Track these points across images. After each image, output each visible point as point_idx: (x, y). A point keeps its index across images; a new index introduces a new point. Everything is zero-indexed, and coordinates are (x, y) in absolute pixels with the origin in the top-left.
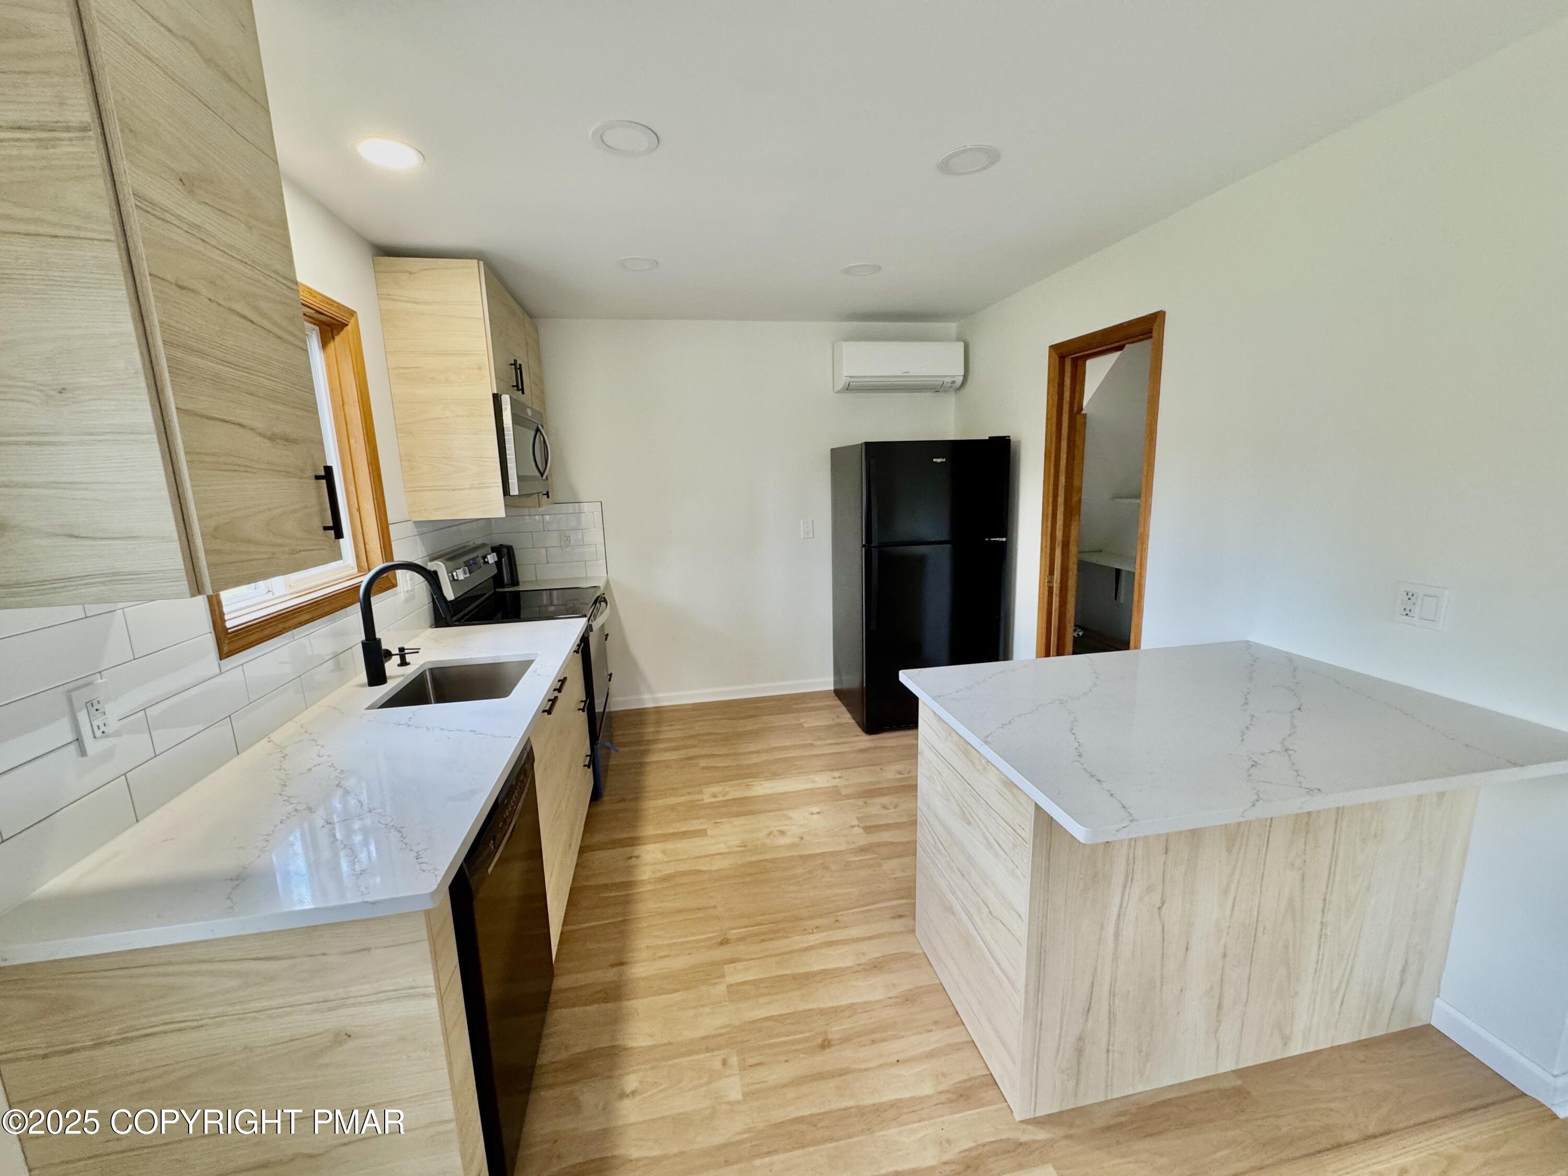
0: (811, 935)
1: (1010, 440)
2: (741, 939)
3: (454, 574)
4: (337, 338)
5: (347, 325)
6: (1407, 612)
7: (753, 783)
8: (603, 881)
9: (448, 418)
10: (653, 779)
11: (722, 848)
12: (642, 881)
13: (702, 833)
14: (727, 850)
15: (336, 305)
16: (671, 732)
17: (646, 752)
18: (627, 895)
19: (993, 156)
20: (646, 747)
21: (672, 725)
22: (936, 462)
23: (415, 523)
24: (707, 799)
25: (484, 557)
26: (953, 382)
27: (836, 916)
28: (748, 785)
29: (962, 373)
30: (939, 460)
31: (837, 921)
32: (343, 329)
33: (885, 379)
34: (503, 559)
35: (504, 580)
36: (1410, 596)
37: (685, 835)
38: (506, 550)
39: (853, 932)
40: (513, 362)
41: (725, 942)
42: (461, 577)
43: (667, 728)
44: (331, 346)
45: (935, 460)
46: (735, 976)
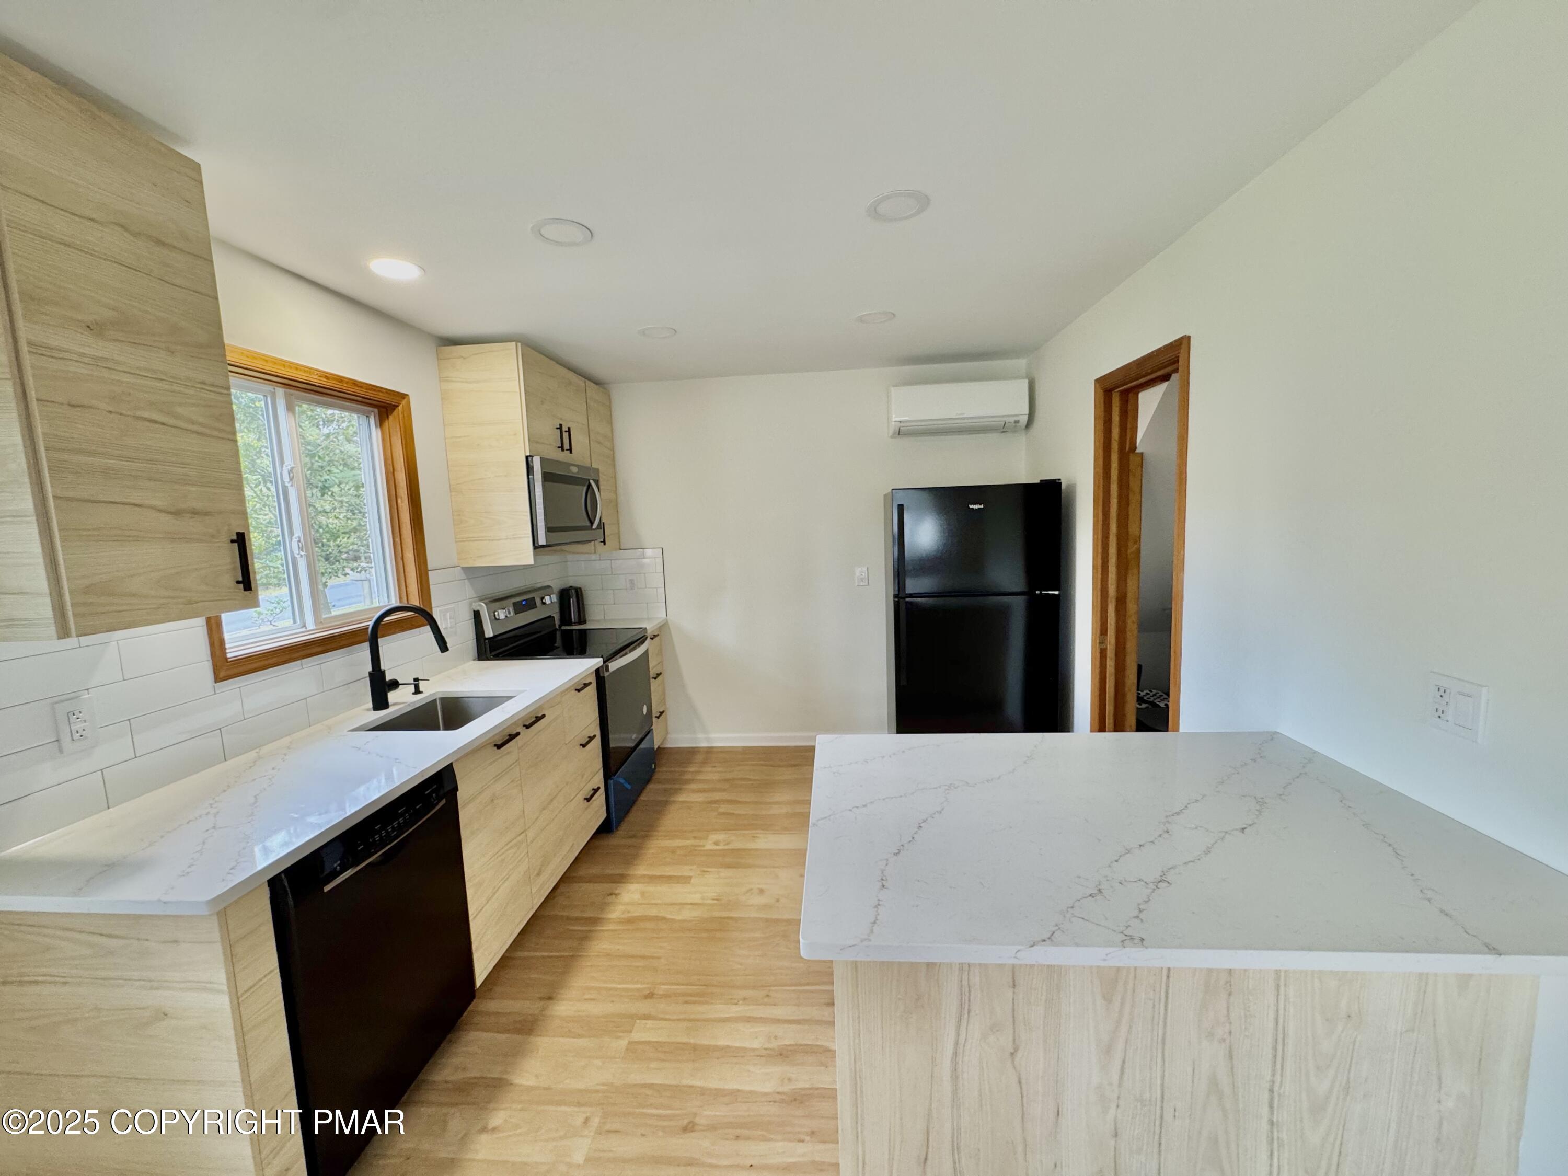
0: (734, 1006)
1: (1061, 483)
2: (666, 996)
3: (496, 613)
4: (391, 417)
5: (398, 406)
6: (1440, 713)
7: (758, 835)
8: (576, 913)
9: (490, 478)
10: (672, 819)
11: (696, 898)
12: (610, 919)
13: (686, 880)
14: (700, 902)
15: (384, 391)
16: (711, 774)
17: (677, 791)
18: (590, 931)
19: (923, 201)
20: (677, 786)
21: (715, 767)
22: (973, 509)
23: (463, 568)
24: (709, 846)
25: (542, 598)
26: (1017, 422)
27: (769, 991)
28: (754, 837)
29: (1027, 412)
30: (976, 507)
31: (768, 996)
32: (394, 409)
33: (935, 423)
34: (571, 600)
35: (571, 619)
36: (1442, 692)
37: (669, 879)
38: (573, 591)
39: (779, 1012)
40: (559, 427)
41: (650, 996)
42: (502, 616)
43: (710, 769)
44: (386, 424)
45: (971, 506)
46: (644, 1033)
